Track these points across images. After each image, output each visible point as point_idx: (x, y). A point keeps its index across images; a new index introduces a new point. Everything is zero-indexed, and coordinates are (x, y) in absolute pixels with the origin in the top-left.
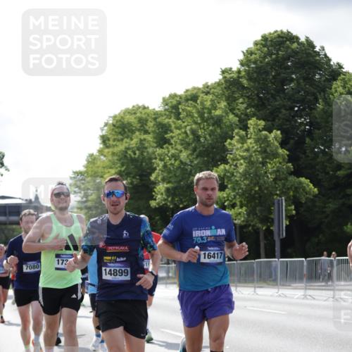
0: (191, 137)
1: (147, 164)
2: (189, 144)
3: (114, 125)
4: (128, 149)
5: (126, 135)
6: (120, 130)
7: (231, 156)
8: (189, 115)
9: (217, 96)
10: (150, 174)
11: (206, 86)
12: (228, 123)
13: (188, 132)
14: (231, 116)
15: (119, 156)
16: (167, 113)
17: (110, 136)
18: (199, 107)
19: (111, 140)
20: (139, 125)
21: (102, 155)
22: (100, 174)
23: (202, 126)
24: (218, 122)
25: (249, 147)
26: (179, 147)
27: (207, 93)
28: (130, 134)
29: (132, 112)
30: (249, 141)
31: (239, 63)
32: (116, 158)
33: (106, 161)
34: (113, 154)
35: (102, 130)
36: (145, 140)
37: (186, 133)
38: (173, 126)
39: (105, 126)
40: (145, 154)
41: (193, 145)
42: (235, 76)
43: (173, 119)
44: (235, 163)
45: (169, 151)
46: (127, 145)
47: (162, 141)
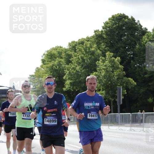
0: (81, 60)
1: (62, 72)
2: (80, 63)
3: (47, 55)
4: (53, 65)
5: (52, 59)
6: (50, 57)
7: (99, 68)
8: (80, 50)
9: (92, 42)
10: (63, 76)
11: (88, 38)
12: (97, 54)
13: (80, 58)
14: (98, 51)
15: (50, 68)
16: (71, 50)
17: (46, 60)
18: (85, 47)
19: (46, 61)
20: (58, 55)
21: (42, 68)
22: (41, 76)
23: (86, 55)
24: (93, 53)
25: (106, 65)
26: (76, 64)
27: (88, 41)
28: (54, 59)
29: (55, 49)
30: (106, 62)
31: (102, 27)
32: (48, 69)
33: (44, 70)
34: (47, 67)
35: (42, 57)
36: (61, 61)
37: (79, 58)
38: (73, 55)
39: (43, 55)
40: (61, 67)
41: (82, 64)
42: (100, 33)
43: (73, 52)
44: (100, 71)
45: (71, 66)
46: (53, 63)
47: (68, 62)
